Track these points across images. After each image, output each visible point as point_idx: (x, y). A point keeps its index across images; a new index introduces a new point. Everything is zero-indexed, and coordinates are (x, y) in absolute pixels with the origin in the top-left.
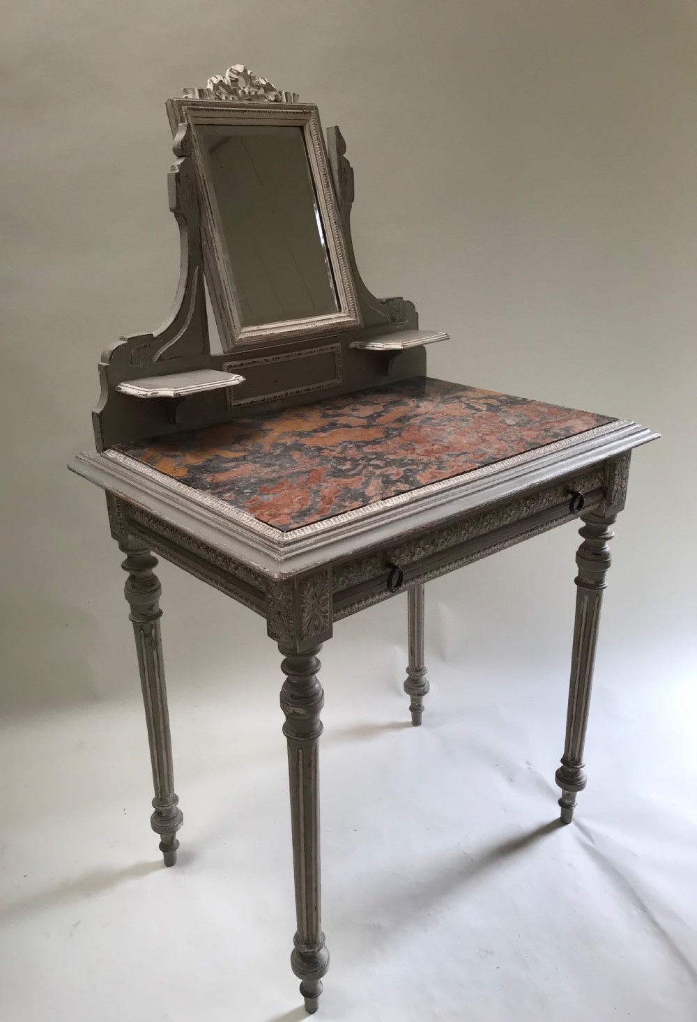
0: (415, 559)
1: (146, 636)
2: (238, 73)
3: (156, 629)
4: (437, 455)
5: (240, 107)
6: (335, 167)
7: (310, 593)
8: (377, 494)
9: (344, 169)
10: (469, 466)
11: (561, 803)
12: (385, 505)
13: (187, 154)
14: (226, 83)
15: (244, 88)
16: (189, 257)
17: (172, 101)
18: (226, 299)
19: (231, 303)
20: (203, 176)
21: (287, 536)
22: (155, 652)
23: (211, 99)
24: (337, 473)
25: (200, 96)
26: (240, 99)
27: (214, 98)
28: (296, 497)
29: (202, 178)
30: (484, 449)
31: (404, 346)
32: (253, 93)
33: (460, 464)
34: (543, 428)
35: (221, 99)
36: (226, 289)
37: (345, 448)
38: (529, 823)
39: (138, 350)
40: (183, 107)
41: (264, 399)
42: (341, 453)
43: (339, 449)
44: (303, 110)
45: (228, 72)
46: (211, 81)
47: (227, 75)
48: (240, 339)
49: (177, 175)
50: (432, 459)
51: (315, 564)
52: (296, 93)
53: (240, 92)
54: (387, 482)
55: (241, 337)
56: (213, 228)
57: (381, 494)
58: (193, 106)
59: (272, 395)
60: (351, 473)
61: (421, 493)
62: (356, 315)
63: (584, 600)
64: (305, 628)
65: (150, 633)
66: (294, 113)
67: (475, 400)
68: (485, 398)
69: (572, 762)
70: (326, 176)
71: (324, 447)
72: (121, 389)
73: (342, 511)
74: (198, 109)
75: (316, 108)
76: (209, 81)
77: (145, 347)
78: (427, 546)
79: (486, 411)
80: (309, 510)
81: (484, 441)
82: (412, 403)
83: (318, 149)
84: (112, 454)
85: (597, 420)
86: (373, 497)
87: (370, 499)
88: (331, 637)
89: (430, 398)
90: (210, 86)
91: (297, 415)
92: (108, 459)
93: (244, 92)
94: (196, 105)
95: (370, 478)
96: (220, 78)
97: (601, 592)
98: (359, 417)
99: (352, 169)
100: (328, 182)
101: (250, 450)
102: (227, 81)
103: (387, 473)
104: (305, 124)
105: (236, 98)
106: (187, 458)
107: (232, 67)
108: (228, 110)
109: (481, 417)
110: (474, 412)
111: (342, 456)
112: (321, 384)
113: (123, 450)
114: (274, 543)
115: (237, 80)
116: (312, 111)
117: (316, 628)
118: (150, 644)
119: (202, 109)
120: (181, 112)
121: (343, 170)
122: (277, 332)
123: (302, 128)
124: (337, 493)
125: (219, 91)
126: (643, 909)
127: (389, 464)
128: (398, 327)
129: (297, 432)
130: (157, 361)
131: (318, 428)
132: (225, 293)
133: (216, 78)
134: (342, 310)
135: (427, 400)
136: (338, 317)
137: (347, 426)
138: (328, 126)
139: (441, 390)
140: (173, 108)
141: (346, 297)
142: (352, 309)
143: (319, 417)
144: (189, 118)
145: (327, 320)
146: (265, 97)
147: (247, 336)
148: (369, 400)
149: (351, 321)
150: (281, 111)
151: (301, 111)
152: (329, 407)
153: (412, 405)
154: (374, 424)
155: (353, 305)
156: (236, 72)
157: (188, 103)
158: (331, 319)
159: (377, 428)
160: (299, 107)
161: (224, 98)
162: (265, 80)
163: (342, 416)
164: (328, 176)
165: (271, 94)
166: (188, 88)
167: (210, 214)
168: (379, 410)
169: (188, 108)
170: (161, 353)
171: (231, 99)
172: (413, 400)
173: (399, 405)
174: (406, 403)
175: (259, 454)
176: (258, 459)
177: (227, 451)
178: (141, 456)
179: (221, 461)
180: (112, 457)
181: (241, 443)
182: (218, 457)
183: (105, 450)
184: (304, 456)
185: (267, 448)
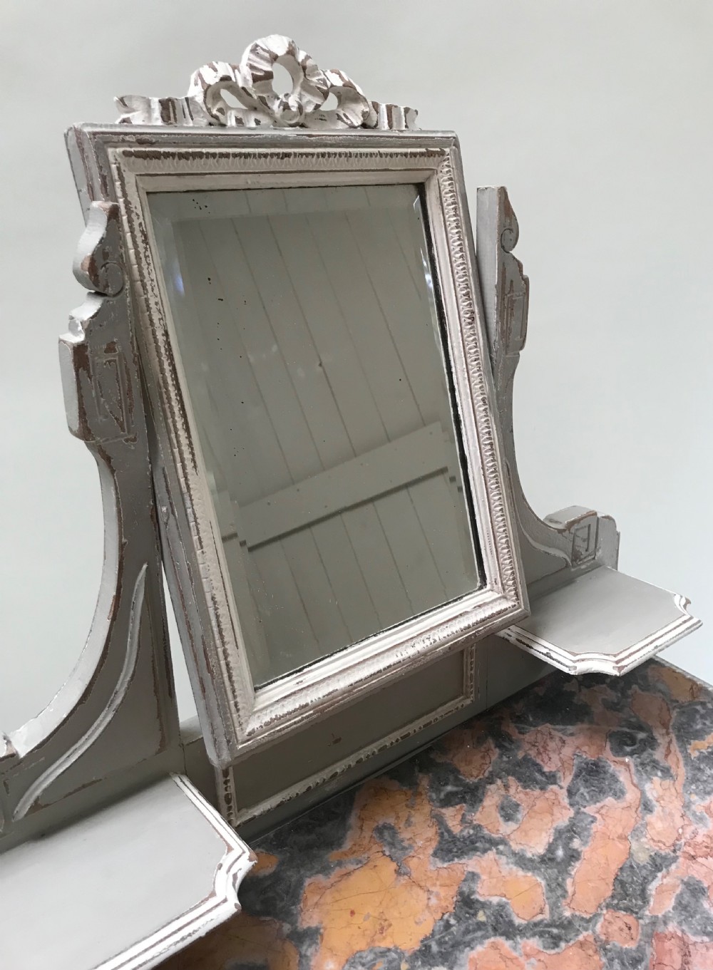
2: (274, 58)
5: (275, 146)
6: (492, 278)
9: (512, 281)
13: (110, 291)
14: (241, 84)
15: (287, 95)
16: (122, 547)
17: (78, 133)
19: (230, 648)
20: (166, 334)
23: (195, 125)
25: (166, 117)
27: (204, 122)
29: (161, 338)
31: (620, 669)
32: (309, 109)
35: (223, 126)
36: (217, 616)
40: (110, 150)
44: (426, 146)
45: (247, 54)
46: (200, 75)
47: (244, 63)
49: (79, 350)
52: (413, 107)
53: (276, 106)
55: (254, 725)
56: (189, 465)
58: (143, 146)
59: (326, 774)
62: (517, 594)
66: (406, 155)
70: (469, 299)
74: (157, 156)
75: (457, 145)
76: (193, 76)
82: (622, 769)
83: (456, 237)
89: (658, 755)
90: (196, 93)
91: (380, 833)
93: (286, 107)
94: (151, 144)
96: (224, 69)
99: (526, 281)
100: (473, 312)
102: (243, 77)
104: (429, 178)
105: (265, 120)
107: (259, 42)
108: (240, 155)
115: (269, 76)
116: (447, 150)
119: (167, 155)
120: (104, 165)
121: (508, 284)
122: (342, 684)
123: (421, 189)
125: (219, 105)
128: (583, 567)
129: (383, 954)
130: (26, 815)
131: (433, 935)
132: (215, 629)
133: (216, 70)
134: (489, 587)
135: (655, 765)
136: (480, 606)
137: (503, 926)
138: (481, 187)
139: (674, 714)
140: (82, 151)
141: (497, 557)
142: (511, 582)
143: (431, 852)
144: (130, 178)
145: (458, 619)
146: (339, 118)
147: (267, 719)
148: (533, 753)
149: (506, 609)
150: (375, 150)
151: (423, 150)
152: (449, 788)
153: (631, 795)
154: (567, 914)
155: (513, 573)
156: (267, 55)
157: (127, 138)
158: (466, 613)
159: (582, 945)
160: (418, 141)
161: (231, 122)
162: (341, 76)
163: (485, 851)
164: (474, 296)
165: (353, 111)
166: (130, 97)
167: (182, 433)
168: (564, 817)
169: (126, 154)
170: (38, 792)
171: (253, 125)
172: (627, 765)
173: (602, 791)
174: (614, 779)
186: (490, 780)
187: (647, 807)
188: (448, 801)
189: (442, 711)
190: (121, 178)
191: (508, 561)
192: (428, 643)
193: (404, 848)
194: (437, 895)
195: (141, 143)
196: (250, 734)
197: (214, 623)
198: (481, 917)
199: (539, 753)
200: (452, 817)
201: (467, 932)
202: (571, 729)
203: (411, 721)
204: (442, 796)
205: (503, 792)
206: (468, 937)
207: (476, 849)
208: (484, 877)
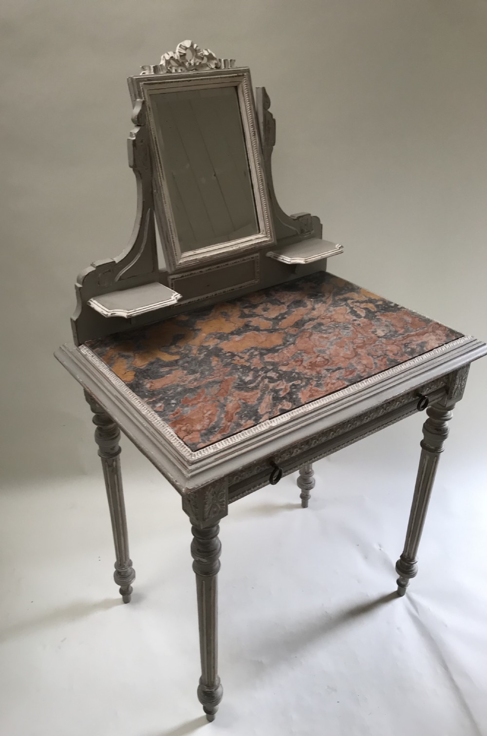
0: (293, 455)
1: (109, 466)
2: (186, 49)
3: (116, 461)
4: (318, 369)
5: (187, 78)
6: (261, 119)
7: (211, 492)
8: (267, 412)
9: (269, 120)
10: (339, 384)
11: (398, 582)
12: (271, 425)
13: (142, 125)
14: (176, 58)
15: (190, 60)
16: (143, 202)
17: (132, 79)
18: (170, 234)
19: (174, 237)
20: (155, 138)
21: (195, 456)
22: (116, 476)
23: (162, 73)
24: (242, 386)
25: (155, 71)
26: (188, 70)
27: (165, 71)
28: (208, 411)
29: (154, 139)
30: (355, 364)
31: (306, 262)
32: (198, 64)
33: (334, 381)
34: (404, 342)
35: (171, 72)
36: (170, 225)
37: (252, 356)
38: (374, 594)
39: (104, 274)
40: (141, 83)
41: (199, 300)
42: (247, 361)
43: (246, 357)
44: (238, 73)
45: (178, 47)
46: (164, 57)
47: (177, 51)
48: (180, 263)
49: (134, 141)
50: (314, 373)
51: (213, 479)
52: (233, 59)
53: (187, 64)
54: (277, 399)
55: (181, 261)
57: (270, 412)
58: (149, 81)
59: (205, 296)
60: (252, 385)
61: (300, 412)
62: (271, 236)
63: (426, 458)
64: (207, 514)
65: (112, 464)
66: (230, 77)
67: (358, 304)
68: (366, 302)
69: (408, 559)
71: (236, 354)
72: (90, 304)
73: (238, 431)
74: (152, 84)
75: (248, 71)
76: (162, 58)
77: (110, 271)
78: (303, 446)
79: (365, 317)
80: (214, 428)
81: (357, 354)
83: (249, 105)
84: (84, 350)
85: (447, 336)
86: (263, 415)
87: (261, 418)
88: (227, 515)
89: (324, 299)
90: (163, 62)
91: (222, 313)
92: (81, 354)
93: (190, 64)
94: (151, 80)
95: (264, 393)
96: (171, 54)
97: (439, 455)
98: (267, 319)
99: (274, 121)
100: (255, 132)
101: (182, 354)
102: (177, 56)
103: (278, 388)
104: (239, 84)
105: (184, 69)
106: (136, 360)
107: (181, 43)
108: (176, 82)
109: (359, 325)
110: (355, 318)
111: (248, 364)
112: (243, 285)
113: (92, 347)
114: (185, 460)
115: (185, 54)
116: (245, 74)
117: (215, 512)
118: (112, 471)
119: (155, 83)
120: (139, 87)
121: (267, 121)
122: (208, 255)
123: (236, 88)
124: (237, 408)
125: (170, 66)
126: (446, 667)
127: (281, 377)
128: (305, 236)
129: (219, 333)
130: (118, 281)
131: (235, 330)
132: (170, 230)
133: (169, 55)
134: (261, 233)
135: (321, 301)
136: (257, 238)
137: (257, 329)
138: (257, 87)
139: (335, 290)
140: (133, 84)
141: (264, 222)
142: (269, 231)
143: (238, 317)
144: (146, 91)
145: (249, 242)
146: (208, 66)
147: (185, 261)
148: (278, 298)
149: (268, 240)
150: (219, 76)
151: (236, 75)
152: (247, 305)
153: (309, 306)
154: (278, 328)
155: (269, 228)
156: (184, 48)
157: (145, 79)
158: (252, 240)
159: (279, 333)
160: (234, 72)
161: (174, 71)
162: (208, 52)
163: (255, 317)
164: (255, 126)
165: (212, 63)
166: (145, 66)
167: (160, 168)
168: (283, 311)
169: (145, 84)
170: (121, 275)
171: (180, 71)
172: (311, 301)
173: (299, 306)
174: (305, 303)
175: (188, 359)
176: (186, 364)
177: (165, 353)
178: (104, 355)
179: (160, 365)
180: (84, 353)
181: (177, 345)
182: (158, 359)
183: (80, 345)
184: (220, 363)
185: (195, 351)
186: (261, 303)
187: (314, 309)
188: (246, 307)
189: (246, 283)
190: (143, 92)
191: (268, 224)
192: (237, 247)
193: (229, 316)
194: (238, 324)
195: (149, 80)
197: (169, 227)
198: (250, 328)
199: (281, 298)
204: (244, 306)
205: (265, 306)
206: (246, 331)
207: (253, 317)
208: (253, 321)
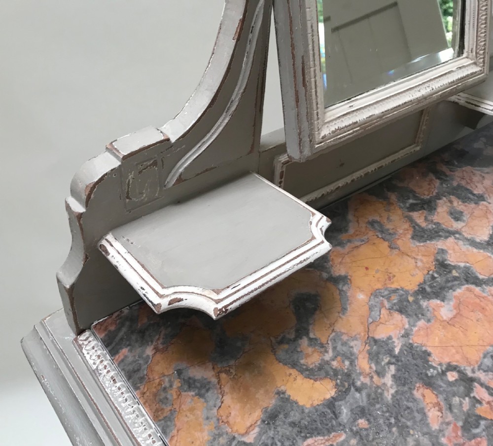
18: (312, 63)
36: (313, 42)
39: (140, 172)
55: (325, 131)
62: (484, 62)
72: (107, 253)
77: (155, 164)
92: (86, 362)
98: (473, 243)
101: (336, 372)
106: (228, 399)
113: (111, 344)
129: (394, 292)
130: (174, 185)
131: (425, 281)
134: (465, 55)
136: (460, 68)
137: (471, 278)
141: (477, 31)
142: (482, 52)
143: (410, 236)
145: (447, 76)
147: (333, 129)
148: (463, 183)
149: (476, 72)
152: (411, 201)
155: (485, 44)
158: (452, 71)
163: (446, 237)
170: (181, 170)
175: (358, 395)
176: (362, 422)
177: (294, 372)
178: (142, 379)
179: (293, 424)
180: (91, 362)
181: (312, 335)
182: (285, 400)
183: (80, 332)
184: (450, 417)
185: (364, 363)
188: (412, 208)
189: (402, 153)
191: (483, 35)
192: (428, 90)
193: (390, 234)
194: (422, 261)
196: (323, 138)
197: (311, 47)
198: (455, 273)
199: (468, 183)
200: (419, 217)
201: (447, 281)
202: (486, 170)
203: (384, 158)
204: (408, 205)
205: (449, 205)
206: (450, 284)
207: (440, 236)
208: (450, 252)
